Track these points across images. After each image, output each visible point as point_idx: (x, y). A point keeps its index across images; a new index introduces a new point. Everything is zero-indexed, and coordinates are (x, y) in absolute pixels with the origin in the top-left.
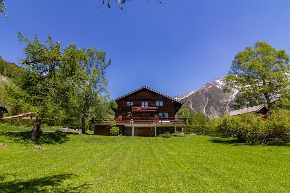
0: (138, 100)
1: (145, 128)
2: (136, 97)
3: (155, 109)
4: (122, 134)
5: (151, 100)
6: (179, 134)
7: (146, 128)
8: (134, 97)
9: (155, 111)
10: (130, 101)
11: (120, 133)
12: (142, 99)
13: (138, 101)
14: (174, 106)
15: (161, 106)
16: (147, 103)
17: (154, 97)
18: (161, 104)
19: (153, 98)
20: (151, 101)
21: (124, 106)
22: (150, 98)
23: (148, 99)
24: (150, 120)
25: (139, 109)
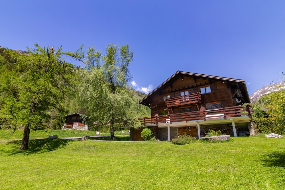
0: (176, 91)
1: (188, 127)
2: (172, 88)
3: (197, 99)
4: (155, 137)
5: (192, 87)
6: (213, 137)
7: (190, 128)
8: (169, 89)
9: (196, 102)
10: (166, 94)
11: (153, 136)
12: (180, 89)
13: (175, 93)
14: (230, 89)
15: (209, 94)
16: (187, 93)
17: (196, 82)
18: (209, 90)
19: (194, 85)
20: (193, 89)
21: (159, 102)
22: (190, 86)
23: (188, 87)
24: (186, 116)
25: (177, 102)
